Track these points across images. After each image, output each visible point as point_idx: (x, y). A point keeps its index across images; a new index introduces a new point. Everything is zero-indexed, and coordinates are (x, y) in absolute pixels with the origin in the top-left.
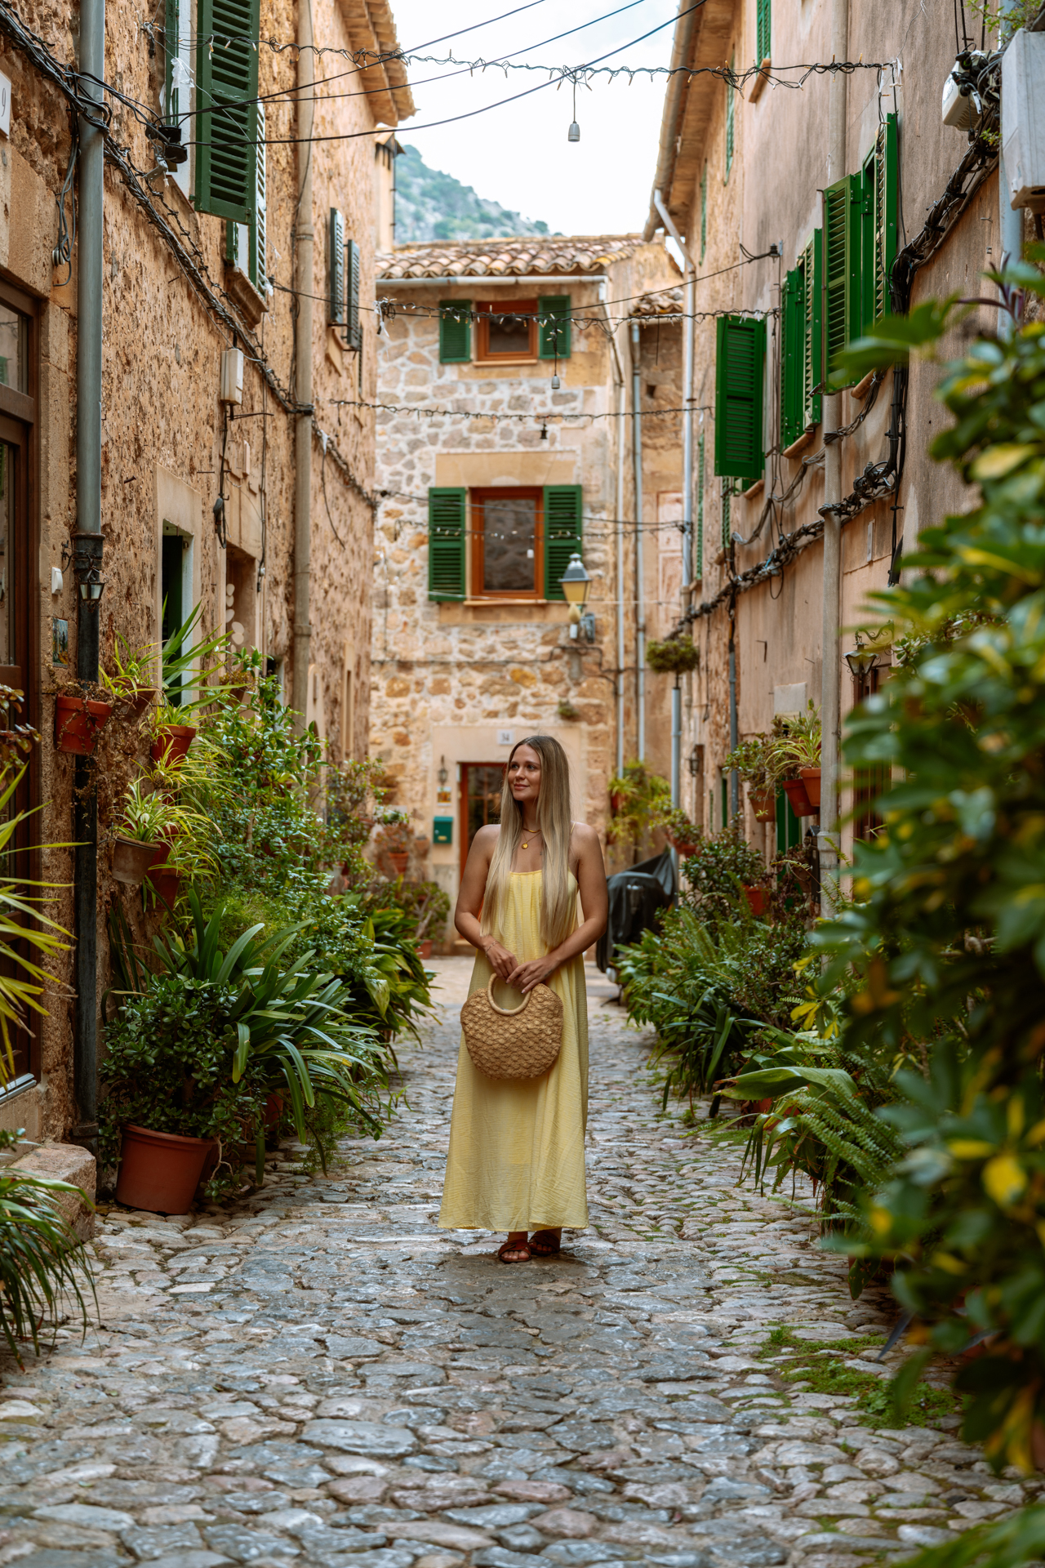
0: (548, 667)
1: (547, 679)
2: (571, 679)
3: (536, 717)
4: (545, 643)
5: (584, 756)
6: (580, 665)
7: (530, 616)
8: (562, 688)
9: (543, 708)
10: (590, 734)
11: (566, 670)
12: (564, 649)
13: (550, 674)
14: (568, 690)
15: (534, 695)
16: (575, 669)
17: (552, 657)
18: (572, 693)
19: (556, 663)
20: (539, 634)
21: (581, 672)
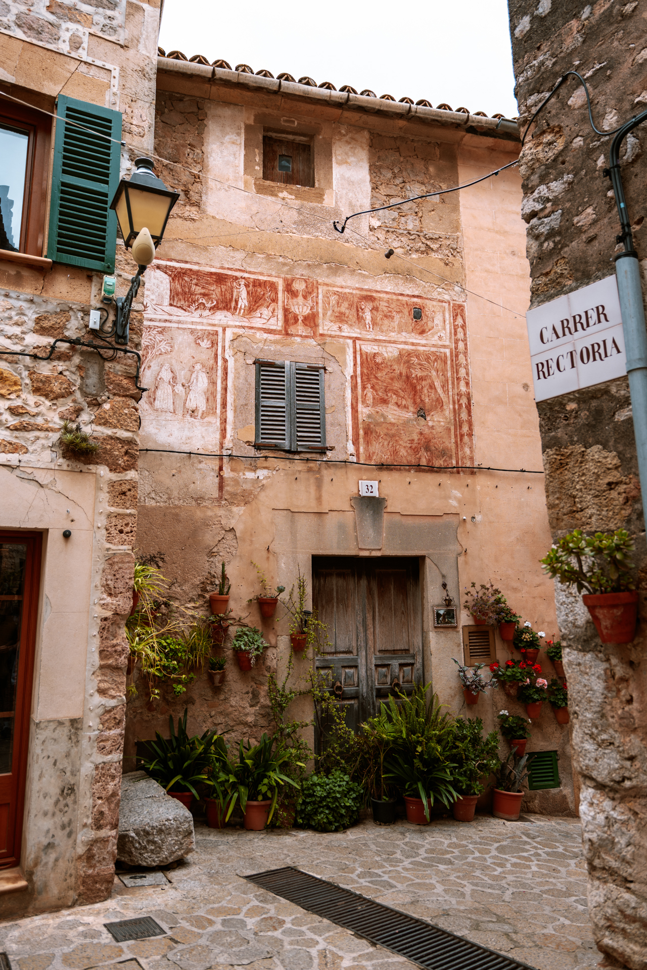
0: (45, 369)
1: (41, 388)
2: (85, 394)
3: (15, 448)
4: (42, 330)
5: (102, 522)
6: (101, 372)
7: (18, 281)
8: (66, 405)
9: (31, 435)
10: (112, 484)
11: (76, 379)
12: (73, 343)
13: (47, 380)
14: (78, 411)
15: (13, 411)
16: (93, 380)
17: (52, 355)
18: (85, 417)
19: (61, 366)
20: (31, 315)
21: (103, 384)
